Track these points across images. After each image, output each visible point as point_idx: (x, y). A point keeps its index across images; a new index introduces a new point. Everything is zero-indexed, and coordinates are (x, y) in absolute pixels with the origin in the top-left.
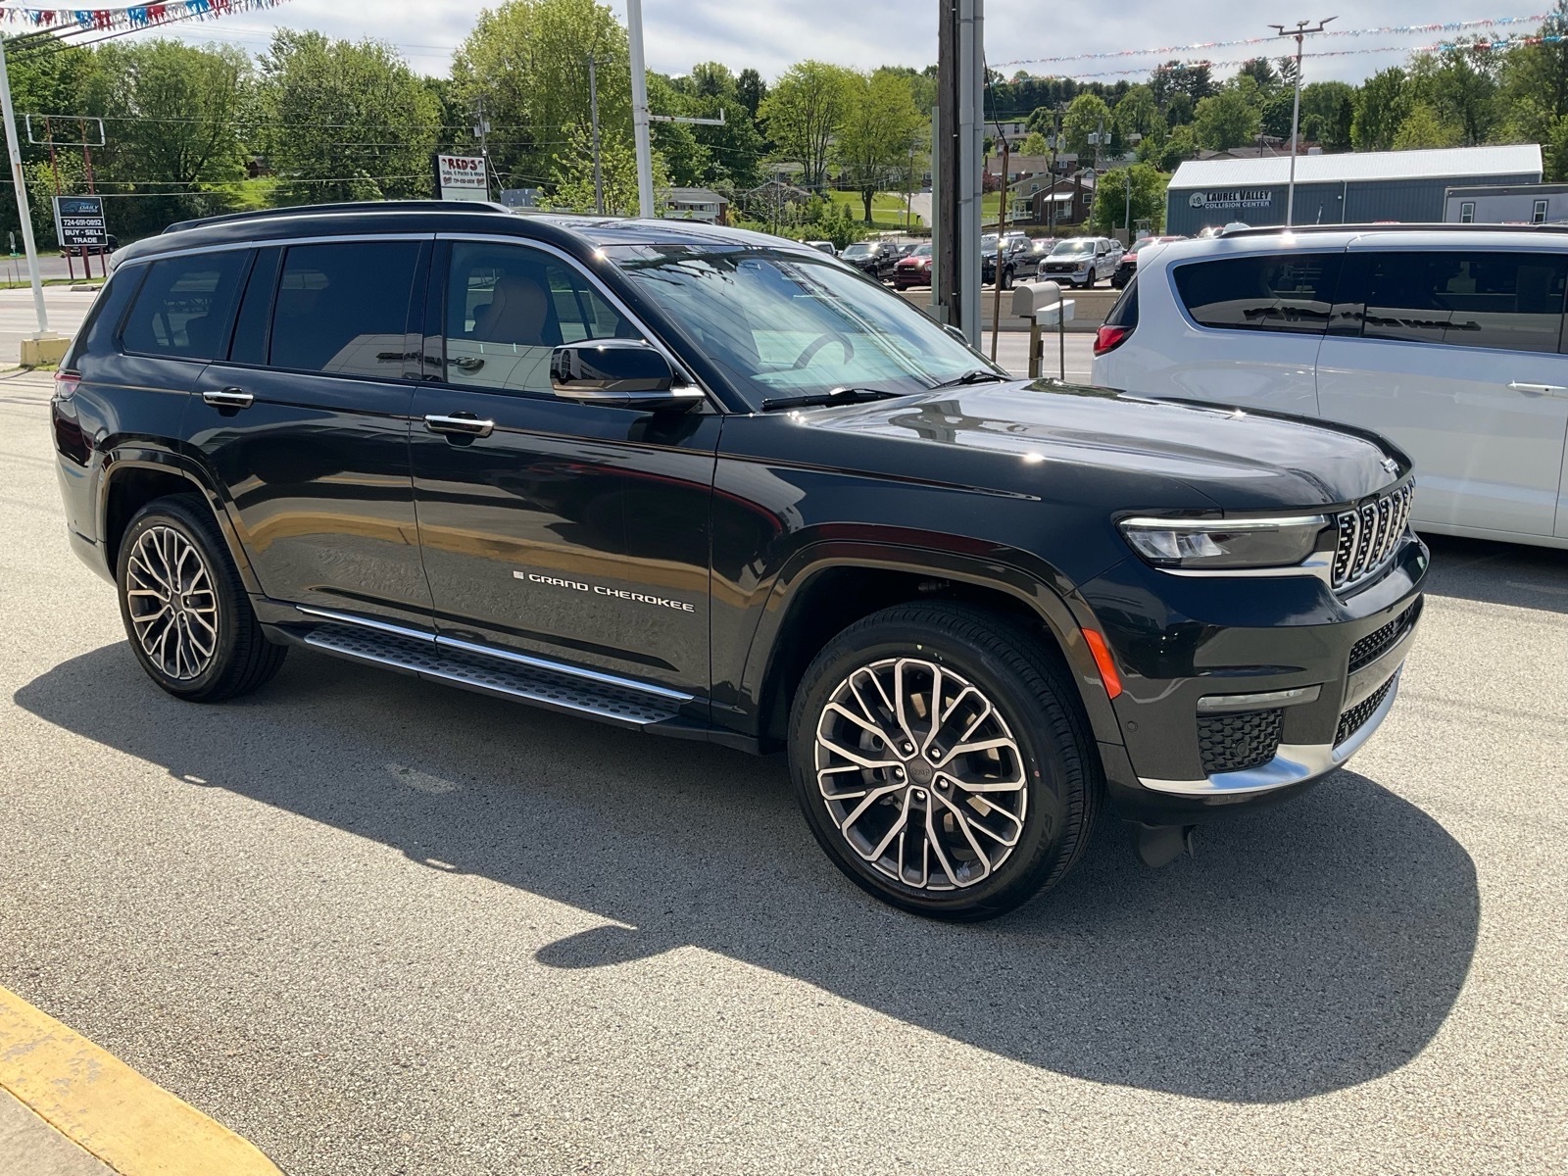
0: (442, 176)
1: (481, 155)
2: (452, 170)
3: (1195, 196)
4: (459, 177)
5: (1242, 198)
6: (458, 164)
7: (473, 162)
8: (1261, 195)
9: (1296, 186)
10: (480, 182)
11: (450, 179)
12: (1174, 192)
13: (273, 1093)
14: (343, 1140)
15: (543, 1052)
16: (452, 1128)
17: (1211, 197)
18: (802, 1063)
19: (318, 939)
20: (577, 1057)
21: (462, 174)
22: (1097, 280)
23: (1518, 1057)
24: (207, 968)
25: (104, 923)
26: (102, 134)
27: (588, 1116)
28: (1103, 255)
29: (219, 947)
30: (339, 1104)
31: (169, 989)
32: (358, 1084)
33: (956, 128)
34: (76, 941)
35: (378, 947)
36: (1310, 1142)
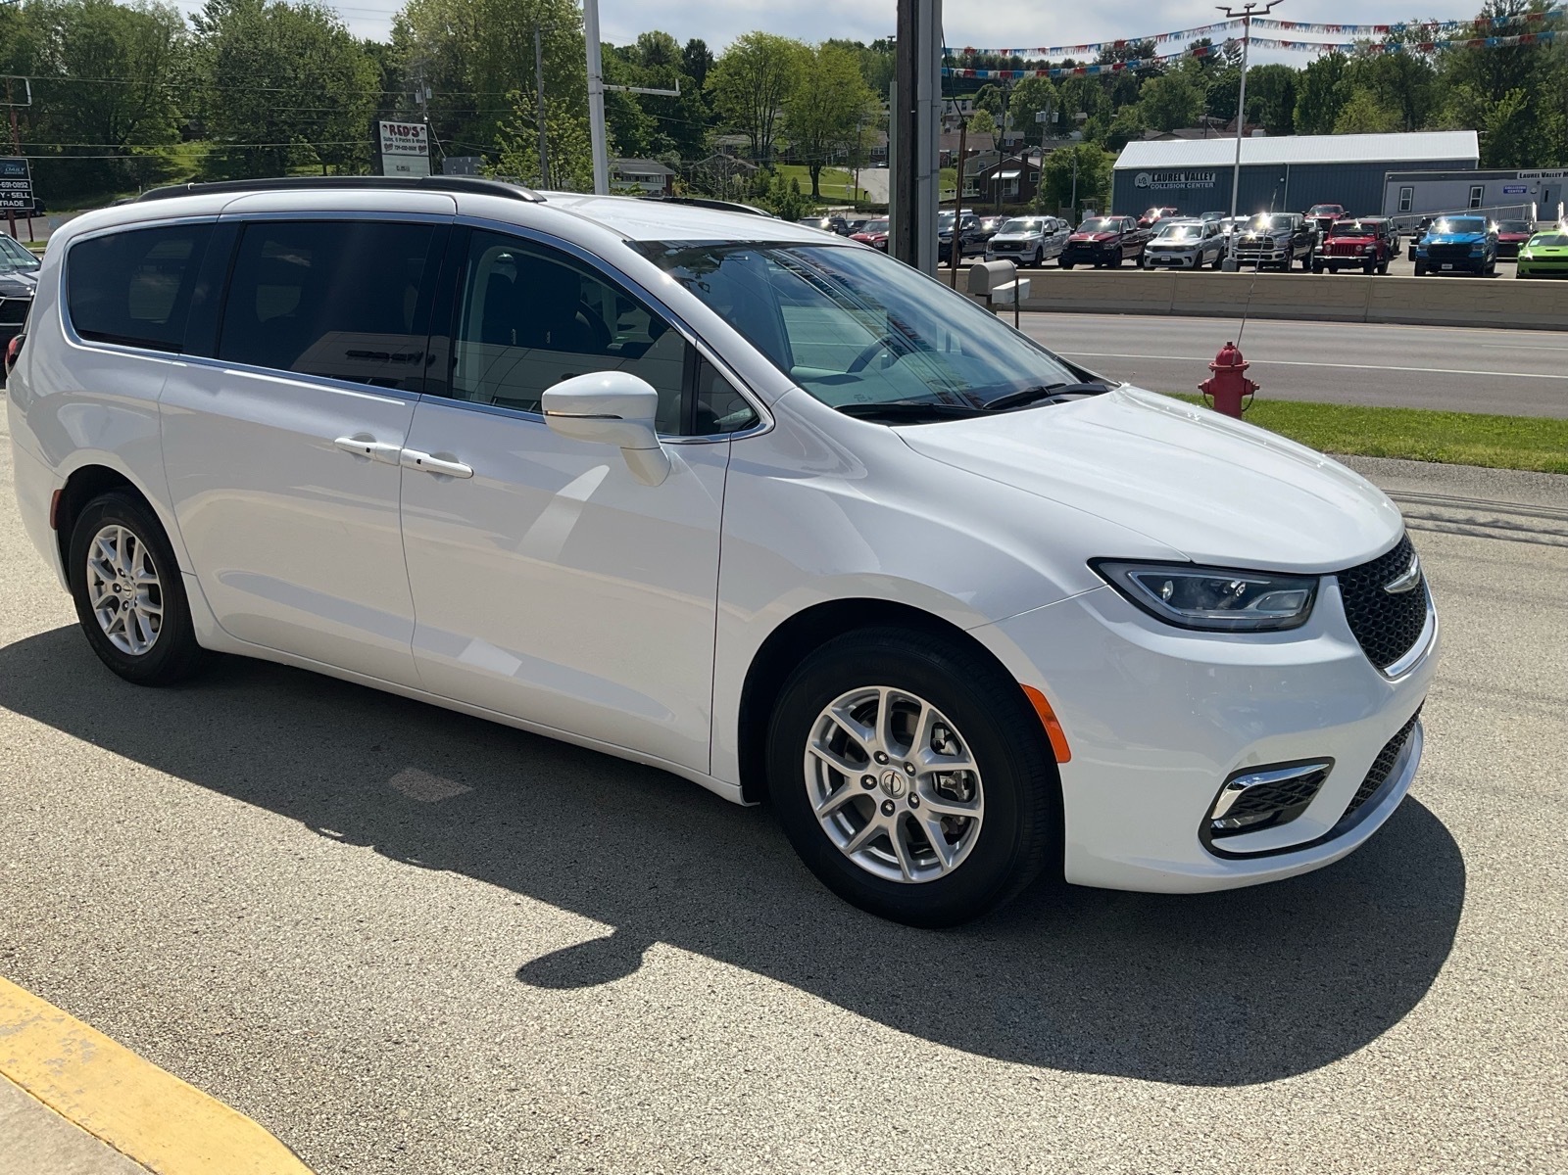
0: (383, 143)
1: (422, 122)
2: (393, 137)
3: (1140, 176)
4: (402, 144)
5: (1187, 179)
6: (399, 130)
7: (415, 128)
8: (1206, 176)
9: (1242, 167)
10: (422, 149)
11: (391, 145)
12: (1118, 172)
13: (265, 1072)
14: (339, 1117)
15: (536, 1026)
16: (449, 1104)
17: (1156, 177)
18: (795, 1035)
19: (299, 917)
20: (571, 1032)
21: (404, 141)
22: (1045, 260)
23: (1487, 1022)
24: (188, 947)
25: (78, 902)
26: (29, 94)
27: (585, 1090)
28: (1051, 234)
29: (198, 926)
30: (333, 1082)
31: (151, 968)
32: (350, 1061)
33: (914, 104)
34: (50, 921)
35: (361, 924)
36: (1293, 1106)
